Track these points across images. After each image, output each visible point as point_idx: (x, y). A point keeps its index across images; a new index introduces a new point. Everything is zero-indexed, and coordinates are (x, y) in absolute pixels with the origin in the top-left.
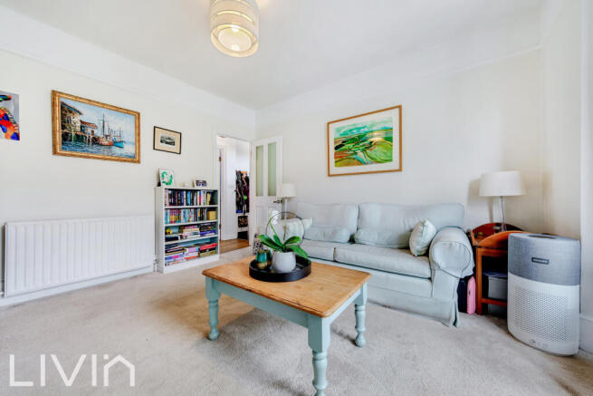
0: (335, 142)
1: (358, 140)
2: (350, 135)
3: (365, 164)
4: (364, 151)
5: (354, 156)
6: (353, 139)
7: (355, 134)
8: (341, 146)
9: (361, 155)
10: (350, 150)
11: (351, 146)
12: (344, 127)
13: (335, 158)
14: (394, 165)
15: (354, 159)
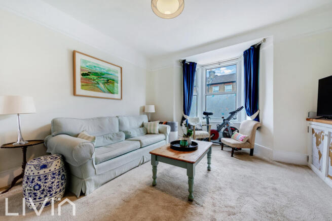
0: (81, 70)
1: (99, 75)
2: (94, 70)
3: (104, 92)
4: (104, 84)
5: (97, 85)
6: (97, 73)
7: (98, 70)
8: (87, 74)
9: (101, 86)
10: (94, 80)
11: (95, 77)
12: (89, 62)
13: (82, 82)
14: (118, 96)
15: (98, 87)
